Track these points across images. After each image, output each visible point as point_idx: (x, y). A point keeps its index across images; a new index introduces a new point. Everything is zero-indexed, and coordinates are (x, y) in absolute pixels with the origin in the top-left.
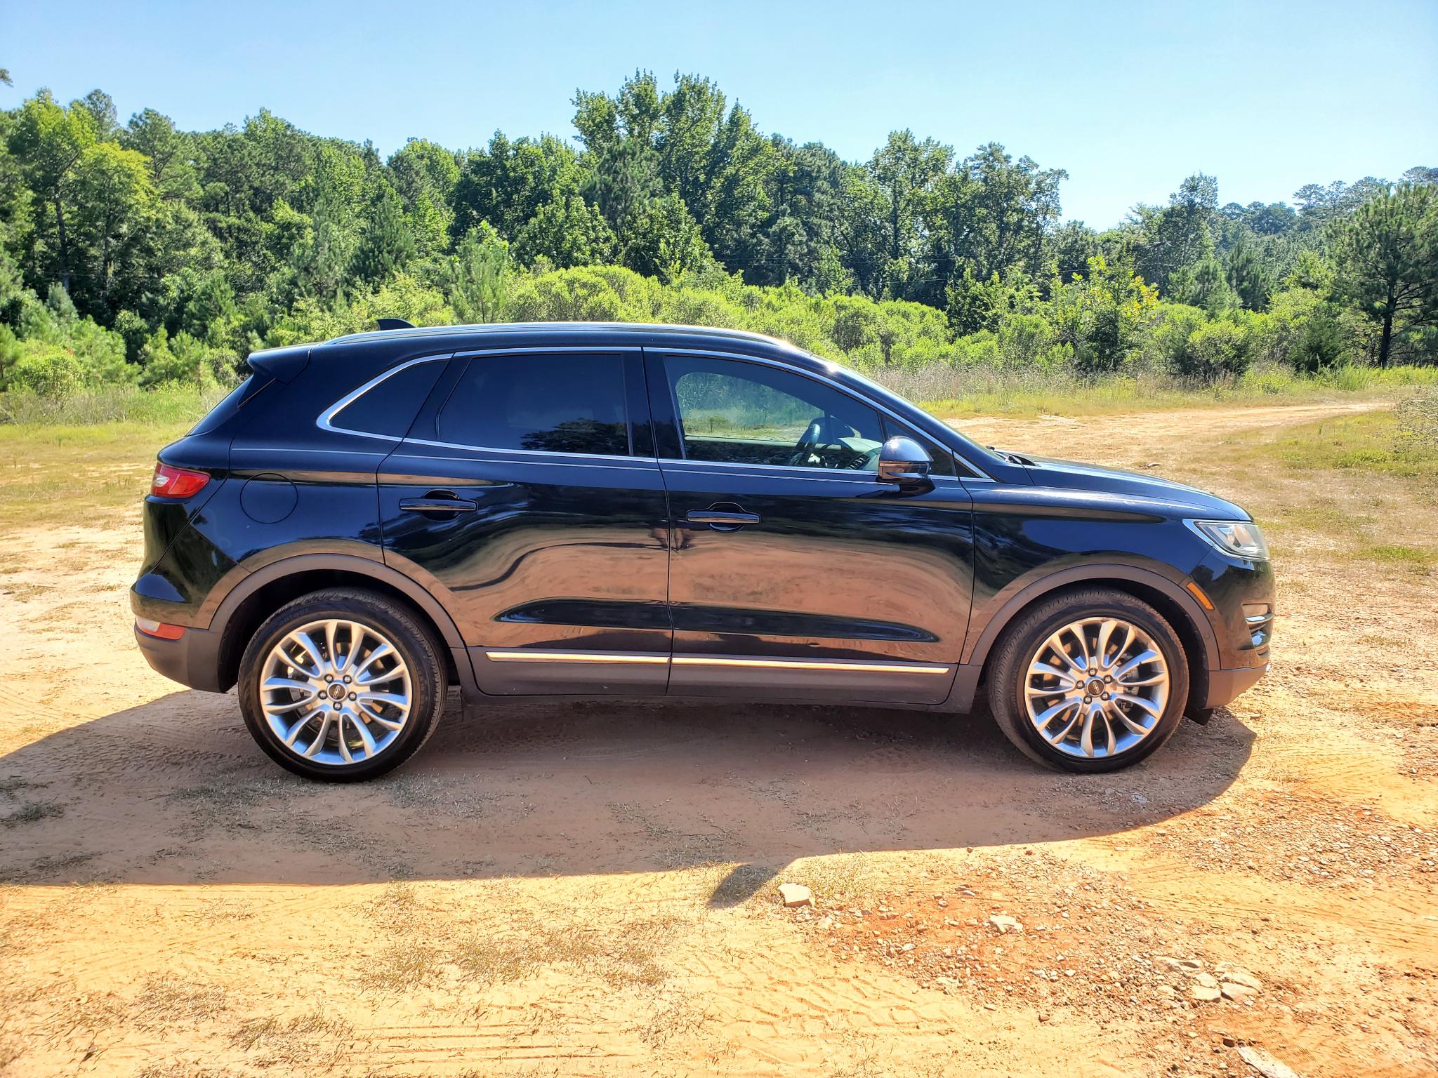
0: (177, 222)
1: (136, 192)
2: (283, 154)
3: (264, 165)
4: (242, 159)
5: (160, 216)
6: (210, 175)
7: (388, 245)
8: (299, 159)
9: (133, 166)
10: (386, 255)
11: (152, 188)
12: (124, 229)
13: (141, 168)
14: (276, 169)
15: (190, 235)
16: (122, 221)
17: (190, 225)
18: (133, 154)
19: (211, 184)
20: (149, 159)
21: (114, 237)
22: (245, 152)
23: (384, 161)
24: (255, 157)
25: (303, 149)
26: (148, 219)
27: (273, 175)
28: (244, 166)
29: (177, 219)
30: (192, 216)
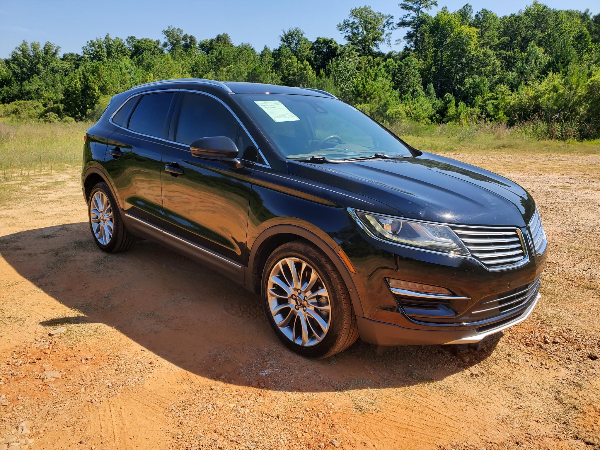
0: (484, 56)
1: (470, 44)
2: (540, 21)
3: (529, 26)
4: (519, 25)
5: (478, 54)
6: (505, 33)
7: (563, 59)
8: (547, 22)
9: (471, 34)
10: (560, 64)
11: (477, 42)
12: (464, 60)
13: (475, 34)
14: (534, 28)
15: (488, 61)
16: (464, 57)
17: (489, 57)
18: (473, 28)
19: (503, 38)
20: (479, 30)
21: (459, 64)
22: (521, 22)
23: (591, 17)
24: (525, 23)
25: (550, 17)
26: (473, 55)
27: (532, 31)
28: (520, 28)
29: (485, 54)
30: (491, 52)
